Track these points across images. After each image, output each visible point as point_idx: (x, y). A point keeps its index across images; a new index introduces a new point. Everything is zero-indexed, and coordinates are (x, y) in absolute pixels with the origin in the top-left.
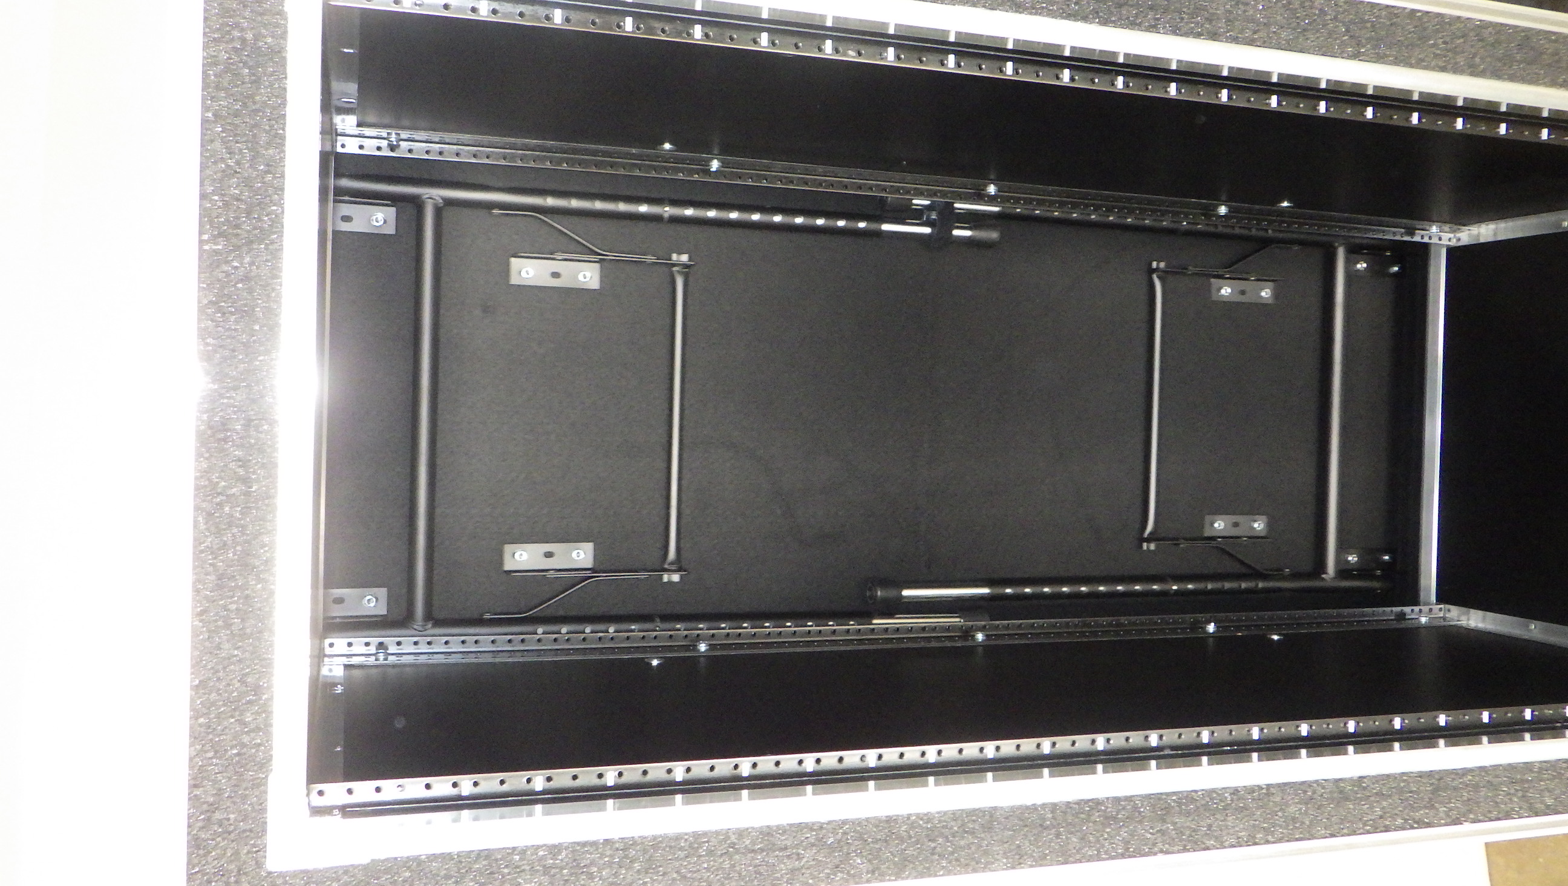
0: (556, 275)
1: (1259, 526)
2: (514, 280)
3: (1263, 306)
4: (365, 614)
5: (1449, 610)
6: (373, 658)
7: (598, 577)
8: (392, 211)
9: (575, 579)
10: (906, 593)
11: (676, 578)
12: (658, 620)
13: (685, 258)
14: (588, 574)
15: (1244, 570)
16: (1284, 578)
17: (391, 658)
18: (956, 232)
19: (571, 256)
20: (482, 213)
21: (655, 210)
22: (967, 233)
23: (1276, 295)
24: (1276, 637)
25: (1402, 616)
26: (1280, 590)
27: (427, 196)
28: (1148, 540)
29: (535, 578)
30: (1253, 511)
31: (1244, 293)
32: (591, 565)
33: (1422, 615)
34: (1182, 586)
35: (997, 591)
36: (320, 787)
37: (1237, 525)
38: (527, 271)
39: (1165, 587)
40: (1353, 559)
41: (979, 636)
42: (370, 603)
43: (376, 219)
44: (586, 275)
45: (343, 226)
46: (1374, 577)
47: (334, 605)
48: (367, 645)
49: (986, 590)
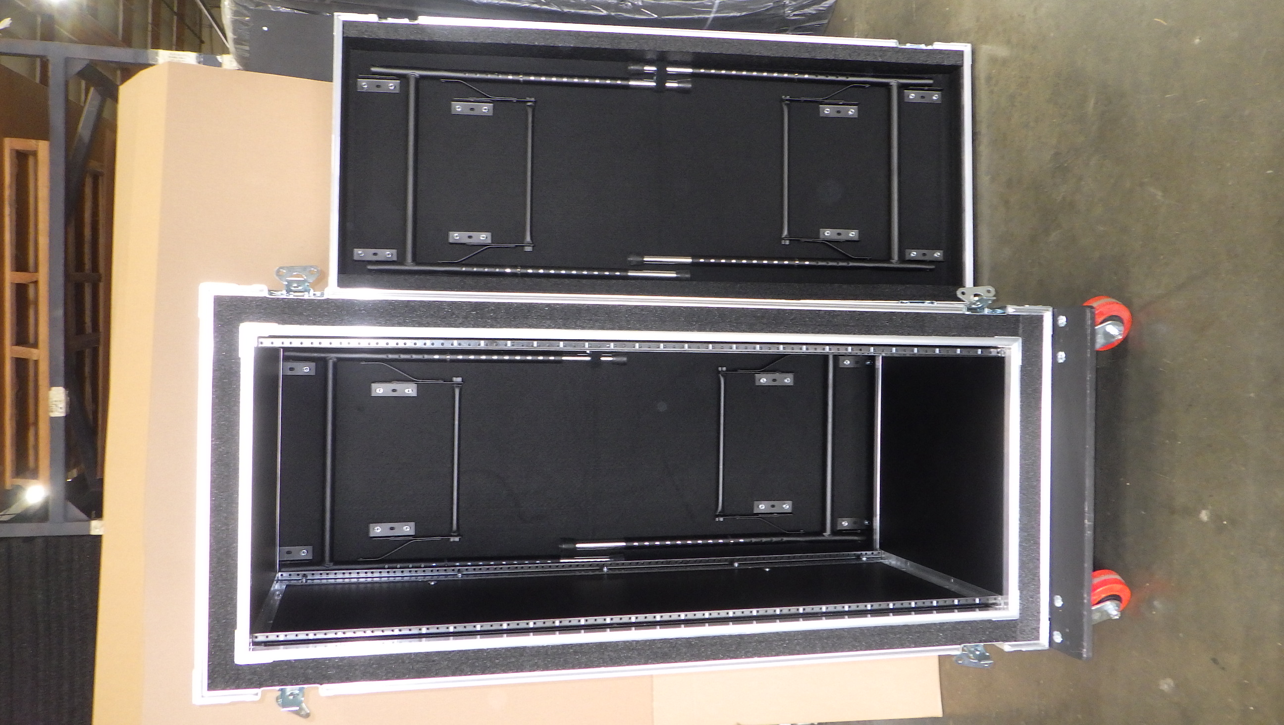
0: (394, 390)
1: (787, 506)
2: (374, 394)
4: (300, 559)
5: (883, 554)
6: (301, 582)
7: (416, 539)
8: (313, 364)
9: (403, 541)
10: (578, 546)
11: (457, 539)
12: (446, 563)
13: (459, 380)
14: (412, 538)
15: (777, 531)
16: (799, 535)
17: (308, 581)
20: (357, 363)
21: (443, 357)
23: (796, 380)
24: (767, 570)
25: (856, 557)
26: (797, 542)
27: (329, 358)
28: (718, 516)
29: (383, 541)
30: (784, 498)
31: (774, 380)
32: (413, 533)
33: (865, 556)
34: (736, 540)
35: (630, 544)
36: (256, 635)
37: (773, 506)
38: (380, 390)
39: (726, 541)
40: (845, 524)
41: (605, 569)
42: (304, 553)
43: (306, 369)
44: (409, 390)
45: (290, 373)
46: (856, 534)
47: (286, 555)
48: (298, 575)
49: (624, 544)
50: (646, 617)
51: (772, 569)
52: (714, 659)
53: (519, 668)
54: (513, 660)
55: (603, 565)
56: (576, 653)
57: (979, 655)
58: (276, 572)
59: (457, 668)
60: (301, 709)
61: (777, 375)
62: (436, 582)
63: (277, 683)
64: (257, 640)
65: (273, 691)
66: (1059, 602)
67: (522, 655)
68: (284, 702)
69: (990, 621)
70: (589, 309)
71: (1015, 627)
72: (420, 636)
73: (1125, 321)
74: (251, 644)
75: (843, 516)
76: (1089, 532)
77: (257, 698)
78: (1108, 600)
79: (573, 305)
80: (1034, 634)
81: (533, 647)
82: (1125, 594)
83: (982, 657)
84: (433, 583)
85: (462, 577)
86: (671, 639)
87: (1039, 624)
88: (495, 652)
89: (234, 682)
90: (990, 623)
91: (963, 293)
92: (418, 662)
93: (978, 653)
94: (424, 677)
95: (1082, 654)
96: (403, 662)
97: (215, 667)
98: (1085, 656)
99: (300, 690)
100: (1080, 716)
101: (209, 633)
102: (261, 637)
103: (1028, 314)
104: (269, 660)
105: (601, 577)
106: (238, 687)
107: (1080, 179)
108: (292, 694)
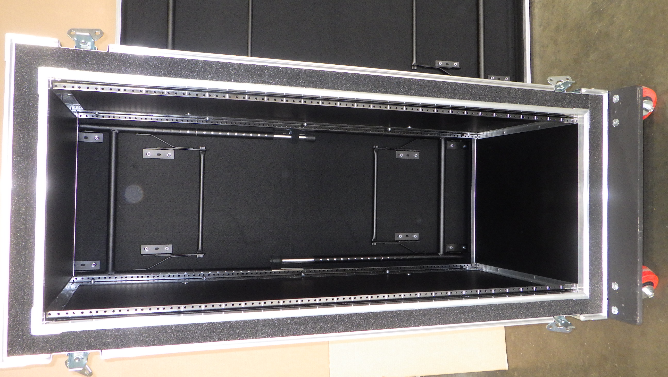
0: (159, 154)
1: (416, 236)
2: (144, 156)
3: (415, 160)
4: (90, 269)
5: (478, 265)
6: (90, 283)
7: (172, 256)
8: (101, 135)
9: (164, 257)
10: (284, 260)
11: (201, 256)
12: (194, 271)
13: (204, 148)
14: (170, 255)
15: (410, 252)
16: (423, 255)
17: (96, 283)
18: (300, 137)
19: (162, 148)
20: (133, 134)
21: (193, 132)
22: (304, 137)
23: (421, 156)
24: (409, 274)
25: (462, 267)
26: (423, 259)
27: (113, 130)
28: (374, 242)
29: (151, 257)
30: (413, 231)
31: (408, 155)
32: (171, 252)
33: (467, 267)
34: (385, 258)
35: (317, 260)
36: (49, 312)
37: (407, 236)
38: (149, 153)
39: (379, 258)
40: (451, 248)
41: (303, 275)
42: (93, 265)
43: (96, 138)
44: (169, 154)
45: (85, 140)
46: (458, 254)
47: (81, 266)
48: (88, 278)
49: (313, 260)
50: (344, 299)
51: (412, 274)
52: (393, 328)
53: (254, 335)
54: (250, 329)
55: (301, 272)
56: (296, 323)
57: (564, 323)
58: (72, 276)
59: (207, 336)
60: (85, 369)
61: (410, 153)
62: (187, 283)
63: (65, 350)
64: (50, 316)
65: (62, 356)
66: (615, 287)
67: (256, 326)
68: (71, 364)
69: (572, 300)
70: (305, 72)
71: (587, 304)
72: (179, 313)
73: (654, 100)
74: (44, 320)
75: (450, 243)
76: (640, 238)
77: (49, 362)
78: (646, 285)
79: (294, 69)
80: (599, 309)
81: (265, 320)
82: (656, 282)
83: (566, 325)
84: (185, 283)
85: (205, 279)
86: (363, 313)
87: (602, 302)
88: (236, 324)
89: (30, 348)
90: (571, 301)
91: (551, 80)
92: (178, 332)
93: (563, 322)
94: (182, 343)
95: (636, 320)
96: (166, 332)
97: (14, 338)
98: (638, 321)
99: (85, 355)
100: (616, 365)
101: (10, 310)
102: (54, 314)
103: (594, 94)
104: (59, 332)
105: (300, 279)
106: (34, 353)
107: (613, 17)
108: (78, 358)
